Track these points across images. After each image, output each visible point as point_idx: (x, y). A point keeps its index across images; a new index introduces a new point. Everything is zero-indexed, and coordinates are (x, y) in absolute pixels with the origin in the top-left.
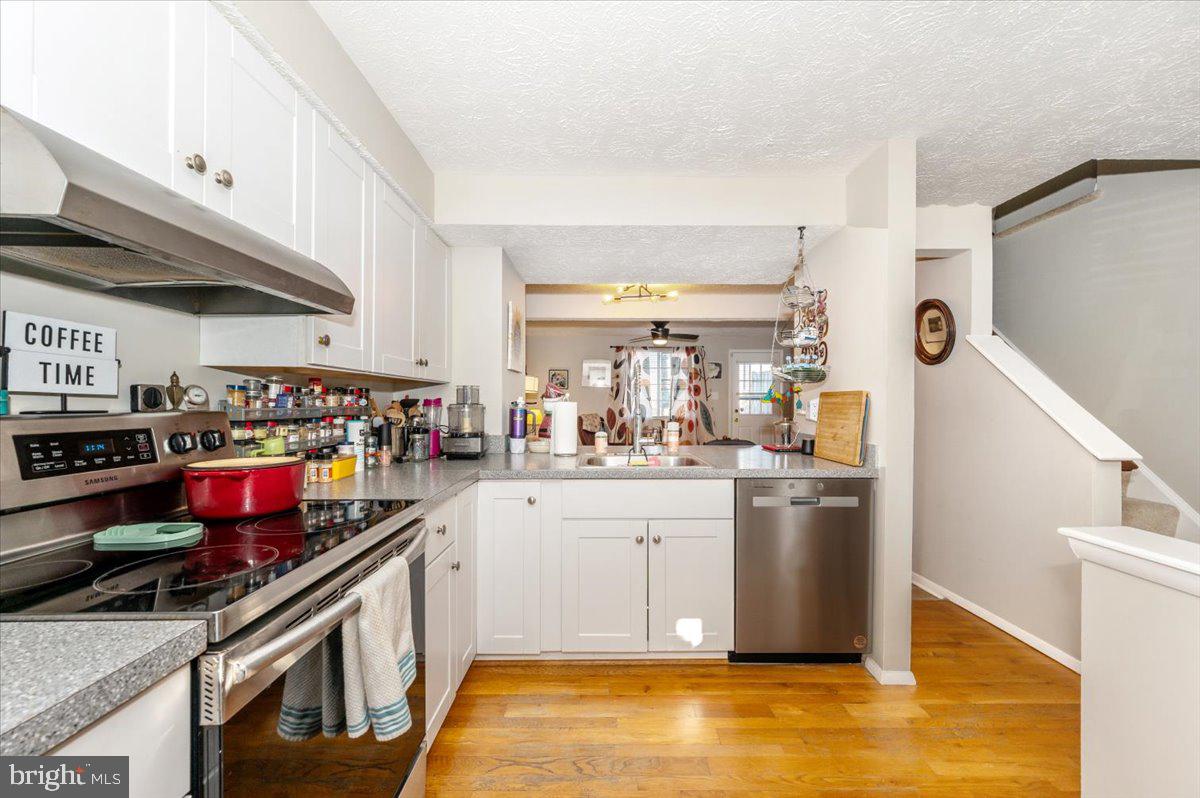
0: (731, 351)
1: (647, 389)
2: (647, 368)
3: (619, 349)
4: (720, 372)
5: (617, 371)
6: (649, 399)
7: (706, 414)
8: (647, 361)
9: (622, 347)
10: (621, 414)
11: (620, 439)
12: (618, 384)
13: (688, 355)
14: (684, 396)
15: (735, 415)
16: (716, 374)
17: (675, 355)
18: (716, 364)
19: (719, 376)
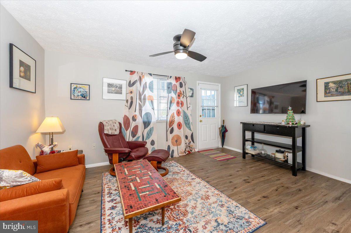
0: (198, 82)
1: (152, 102)
2: (151, 88)
3: (132, 73)
4: (193, 94)
5: (131, 88)
6: (153, 109)
7: (186, 117)
8: (151, 83)
9: (135, 72)
10: (134, 119)
11: (133, 137)
12: (132, 98)
13: (177, 82)
14: (174, 108)
15: (201, 118)
16: (191, 95)
17: (169, 81)
18: (191, 89)
19: (192, 96)
